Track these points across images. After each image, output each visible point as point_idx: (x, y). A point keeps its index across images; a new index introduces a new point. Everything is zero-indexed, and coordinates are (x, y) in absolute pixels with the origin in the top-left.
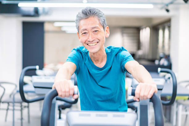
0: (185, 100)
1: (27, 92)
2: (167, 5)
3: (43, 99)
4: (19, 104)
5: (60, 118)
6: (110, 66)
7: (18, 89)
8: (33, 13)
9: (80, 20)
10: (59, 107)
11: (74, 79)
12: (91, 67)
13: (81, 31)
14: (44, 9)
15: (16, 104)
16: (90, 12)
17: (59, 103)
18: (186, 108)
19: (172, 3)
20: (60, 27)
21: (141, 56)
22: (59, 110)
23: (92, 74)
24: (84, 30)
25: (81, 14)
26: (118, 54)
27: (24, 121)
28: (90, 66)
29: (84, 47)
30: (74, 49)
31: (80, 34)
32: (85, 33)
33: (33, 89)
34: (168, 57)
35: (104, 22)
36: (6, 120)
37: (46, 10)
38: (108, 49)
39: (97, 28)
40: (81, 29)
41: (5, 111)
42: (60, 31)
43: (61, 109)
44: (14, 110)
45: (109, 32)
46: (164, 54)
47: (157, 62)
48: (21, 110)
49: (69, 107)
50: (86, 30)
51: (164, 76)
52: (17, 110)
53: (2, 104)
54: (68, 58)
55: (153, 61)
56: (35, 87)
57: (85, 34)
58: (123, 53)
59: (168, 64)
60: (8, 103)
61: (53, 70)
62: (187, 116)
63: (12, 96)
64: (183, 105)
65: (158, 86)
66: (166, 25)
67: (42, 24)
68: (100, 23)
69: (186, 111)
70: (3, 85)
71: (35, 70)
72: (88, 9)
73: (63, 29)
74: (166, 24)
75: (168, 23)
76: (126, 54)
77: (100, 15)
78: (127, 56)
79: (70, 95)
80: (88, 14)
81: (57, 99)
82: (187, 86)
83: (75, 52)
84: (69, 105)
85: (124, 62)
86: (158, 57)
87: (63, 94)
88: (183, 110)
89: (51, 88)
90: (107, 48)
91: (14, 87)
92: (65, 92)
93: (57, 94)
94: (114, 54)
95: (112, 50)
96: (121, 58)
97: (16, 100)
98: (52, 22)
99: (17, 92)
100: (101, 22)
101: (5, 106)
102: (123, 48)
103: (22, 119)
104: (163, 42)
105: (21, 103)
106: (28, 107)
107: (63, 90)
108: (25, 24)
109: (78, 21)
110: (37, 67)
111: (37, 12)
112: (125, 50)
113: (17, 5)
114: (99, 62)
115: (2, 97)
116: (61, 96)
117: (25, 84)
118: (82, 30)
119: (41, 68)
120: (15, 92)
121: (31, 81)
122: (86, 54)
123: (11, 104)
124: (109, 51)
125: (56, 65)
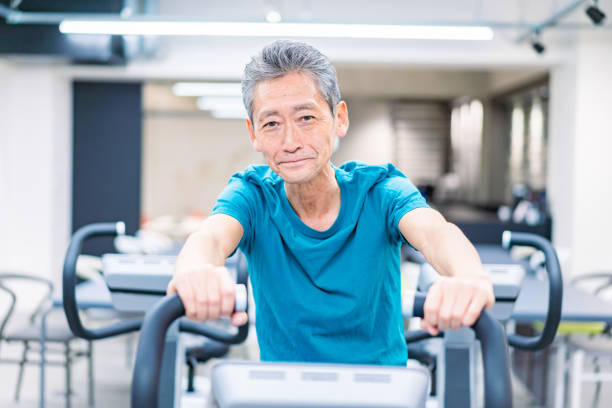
0: (592, 336)
1: (86, 307)
2: (538, 31)
3: (137, 328)
4: (61, 347)
5: (191, 389)
6: (352, 226)
7: (59, 295)
8: (106, 54)
9: (258, 81)
10: (189, 353)
11: (237, 265)
12: (292, 230)
13: (259, 116)
14: (142, 40)
15: (50, 346)
16: (289, 57)
17: (189, 341)
18: (595, 360)
19: (552, 24)
20: (194, 99)
21: (456, 192)
22: (189, 363)
23: (294, 252)
24: (270, 114)
25: (261, 63)
26: (378, 186)
27: (75, 400)
28: (289, 229)
29: (268, 167)
30: (237, 176)
31: (257, 126)
32: (272, 124)
33: (106, 296)
34: (539, 198)
35: (332, 88)
36: (17, 397)
37: (149, 45)
38: (343, 172)
39: (311, 109)
40: (258, 110)
41: (16, 368)
42: (193, 112)
43: (194, 361)
44: (43, 364)
45: (347, 119)
46: (528, 187)
47: (504, 214)
48: (68, 364)
49: (221, 354)
50: (275, 113)
51: (528, 258)
52: (55, 364)
53: (4, 345)
54: (217, 204)
55: (492, 209)
56: (113, 290)
57: (272, 128)
58: (392, 185)
59: (541, 219)
60: (26, 341)
61: (171, 236)
62: (599, 385)
63: (38, 320)
64: (588, 351)
65: (496, 288)
66: (535, 93)
67: (134, 89)
68: (320, 93)
69: (597, 370)
70: (10, 284)
71: (114, 234)
72: (283, 49)
73: (205, 105)
74: (535, 89)
75: (542, 89)
76: (403, 185)
77: (320, 67)
78: (406, 196)
79: (221, 313)
80: (282, 62)
81: (183, 329)
82: (598, 290)
83: (238, 185)
84: (220, 348)
85: (396, 213)
86: (509, 198)
87: (202, 310)
88: (585, 367)
89: (163, 294)
90: (342, 168)
91: (43, 289)
92: (207, 303)
93: (182, 312)
94: (364, 187)
95: (356, 174)
96: (388, 201)
97: (50, 333)
98: (168, 83)
99: (56, 305)
100: (322, 88)
101: (15, 350)
102: (391, 168)
103: (69, 393)
104: (526, 147)
105: (66, 342)
106: (89, 354)
107: (202, 298)
108: (80, 88)
109: (250, 84)
110: (120, 227)
111: (119, 50)
112: (400, 175)
113: (55, 27)
114: (317, 214)
115: (5, 321)
116: (195, 315)
117: (82, 280)
118: (264, 113)
119: (133, 230)
120: (49, 304)
121: (101, 273)
122: (273, 189)
123: (34, 345)
124: (348, 177)
125: (178, 221)
